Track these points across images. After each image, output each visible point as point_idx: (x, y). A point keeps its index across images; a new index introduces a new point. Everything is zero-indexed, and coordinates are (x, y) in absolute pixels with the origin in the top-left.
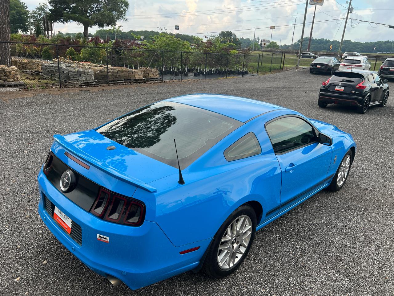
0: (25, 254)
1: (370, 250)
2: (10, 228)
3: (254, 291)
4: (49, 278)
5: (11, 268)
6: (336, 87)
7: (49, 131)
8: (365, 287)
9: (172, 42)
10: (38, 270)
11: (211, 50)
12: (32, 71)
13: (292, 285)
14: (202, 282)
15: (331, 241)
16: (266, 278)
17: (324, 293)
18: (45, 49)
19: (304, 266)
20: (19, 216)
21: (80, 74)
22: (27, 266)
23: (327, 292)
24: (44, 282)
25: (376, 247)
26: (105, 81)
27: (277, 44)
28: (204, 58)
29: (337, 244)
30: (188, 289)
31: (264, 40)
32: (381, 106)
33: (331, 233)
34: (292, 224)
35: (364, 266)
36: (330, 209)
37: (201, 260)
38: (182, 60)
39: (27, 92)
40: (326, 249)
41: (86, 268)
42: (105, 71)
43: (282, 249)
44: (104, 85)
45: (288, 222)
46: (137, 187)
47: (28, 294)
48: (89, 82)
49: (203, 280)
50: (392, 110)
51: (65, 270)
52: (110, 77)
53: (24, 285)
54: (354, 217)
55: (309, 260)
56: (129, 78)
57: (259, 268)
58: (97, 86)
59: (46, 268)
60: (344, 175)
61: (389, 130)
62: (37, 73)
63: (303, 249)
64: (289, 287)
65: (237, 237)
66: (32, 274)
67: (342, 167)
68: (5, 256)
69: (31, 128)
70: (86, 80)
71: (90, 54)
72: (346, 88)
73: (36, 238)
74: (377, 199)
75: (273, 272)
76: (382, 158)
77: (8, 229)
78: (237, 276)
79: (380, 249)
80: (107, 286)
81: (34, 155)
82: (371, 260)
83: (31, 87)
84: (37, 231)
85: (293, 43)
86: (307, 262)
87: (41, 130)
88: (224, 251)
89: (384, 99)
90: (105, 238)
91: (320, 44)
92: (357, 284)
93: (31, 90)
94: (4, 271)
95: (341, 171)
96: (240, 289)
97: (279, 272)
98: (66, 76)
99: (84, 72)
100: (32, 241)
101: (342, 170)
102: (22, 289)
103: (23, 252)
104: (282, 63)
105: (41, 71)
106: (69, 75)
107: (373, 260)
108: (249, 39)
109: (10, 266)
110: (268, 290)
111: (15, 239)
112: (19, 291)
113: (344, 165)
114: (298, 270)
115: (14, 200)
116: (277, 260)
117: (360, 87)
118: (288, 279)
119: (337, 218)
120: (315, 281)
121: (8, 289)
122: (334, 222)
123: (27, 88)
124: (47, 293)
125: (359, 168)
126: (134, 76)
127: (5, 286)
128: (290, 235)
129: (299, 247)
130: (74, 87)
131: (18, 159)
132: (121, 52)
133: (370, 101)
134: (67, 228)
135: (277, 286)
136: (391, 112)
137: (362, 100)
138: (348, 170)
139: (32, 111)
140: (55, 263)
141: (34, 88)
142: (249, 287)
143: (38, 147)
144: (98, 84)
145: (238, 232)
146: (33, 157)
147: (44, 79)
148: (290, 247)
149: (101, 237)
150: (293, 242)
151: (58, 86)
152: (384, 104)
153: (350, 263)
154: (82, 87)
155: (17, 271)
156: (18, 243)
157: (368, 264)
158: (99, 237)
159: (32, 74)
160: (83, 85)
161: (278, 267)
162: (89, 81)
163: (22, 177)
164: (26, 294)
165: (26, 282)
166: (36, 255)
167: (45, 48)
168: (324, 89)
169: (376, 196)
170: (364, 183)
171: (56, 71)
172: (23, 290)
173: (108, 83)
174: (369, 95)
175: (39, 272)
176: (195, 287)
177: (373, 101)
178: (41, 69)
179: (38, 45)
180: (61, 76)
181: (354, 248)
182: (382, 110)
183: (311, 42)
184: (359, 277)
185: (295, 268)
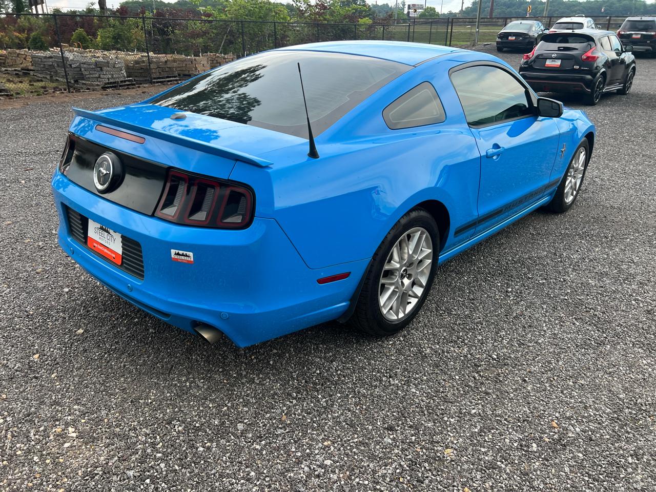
0: (43, 322)
1: (628, 288)
2: (12, 288)
3: (443, 352)
4: (90, 352)
5: (21, 342)
6: (547, 60)
7: (58, 151)
8: (628, 338)
9: (256, 7)
10: (69, 342)
11: (325, 19)
12: (16, 69)
13: (506, 341)
14: (354, 343)
15: (562, 280)
16: (461, 334)
17: (560, 348)
18: (34, 35)
19: (522, 314)
20: (25, 271)
21: (101, 68)
22: (50, 339)
23: (566, 347)
24: (83, 358)
25: (637, 284)
26: (145, 79)
27: (437, 11)
28: (313, 34)
29: (573, 283)
30: (331, 354)
31: (414, 5)
32: (622, 92)
33: (561, 268)
34: (494, 259)
35: (623, 311)
36: (555, 237)
37: (352, 300)
38: (276, 38)
39: (12, 100)
40: (556, 291)
41: (152, 336)
42: (143, 62)
43: (482, 294)
44: (145, 85)
45: (487, 257)
46: (237, 160)
47: (56, 376)
48: (118, 82)
49: (355, 342)
50: (640, 97)
51: (116, 340)
52: (153, 71)
53: (48, 364)
54: (597, 246)
55: (529, 307)
56: (187, 73)
57: (447, 321)
58: (134, 88)
59: (83, 339)
60: (576, 184)
61: (639, 126)
62: (26, 72)
63: (517, 293)
64: (502, 344)
65: (408, 267)
66: (60, 349)
67: (572, 168)
68: (9, 327)
69: (27, 149)
70: (112, 78)
71: (114, 38)
72: (564, 61)
73: (59, 299)
74: (632, 220)
75: (470, 325)
76: (633, 164)
77: (8, 290)
78: (412, 333)
79: (646, 287)
80: (192, 358)
81: (37, 186)
82: (633, 302)
83: (18, 94)
84: (59, 290)
85: (464, 9)
86: (526, 310)
87: (44, 150)
88: (389, 289)
89: (627, 81)
90: (186, 256)
91: (509, 7)
92: (614, 334)
93: (19, 98)
94: (10, 347)
95: (570, 176)
96: (419, 350)
97: (482, 324)
98: (76, 72)
99: (108, 63)
100: (53, 303)
101: (573, 174)
102: (45, 370)
103: (39, 320)
104: (449, 39)
105: (32, 68)
106: (81, 70)
107: (637, 301)
108: (387, 4)
109: (20, 339)
110: (466, 350)
111: (22, 302)
112: (40, 372)
113: (576, 165)
114: (512, 321)
115: (12, 249)
116: (476, 309)
117: (588, 57)
118: (499, 333)
119: (568, 249)
120: (543, 333)
121: (20, 371)
122: (565, 254)
123: (12, 95)
124: (90, 372)
125: (597, 180)
126: (196, 69)
127: (14, 367)
128: (492, 275)
129: (510, 290)
130: (93, 91)
131: (11, 192)
132: (167, 31)
133: (604, 82)
134: (114, 256)
135: (481, 344)
136: (640, 100)
137: (591, 81)
138: (581, 176)
139: (25, 125)
140: (98, 332)
141: (23, 96)
142: (433, 347)
143: (42, 174)
144: (134, 84)
145: (410, 256)
146: (36, 189)
147: (38, 81)
148: (496, 291)
149: (178, 254)
150: (499, 284)
151: (65, 90)
152: (628, 90)
153: (599, 307)
154: (106, 90)
155: (34, 346)
156: (29, 307)
157: (629, 307)
158: (175, 254)
159: (16, 74)
160: (108, 88)
161: (480, 318)
162: (117, 80)
163: (21, 218)
164: (53, 376)
165: (51, 361)
166: (64, 322)
167: (33, 33)
168: (526, 66)
169: (629, 216)
170: (606, 200)
171: (58, 65)
172: (47, 372)
173: (151, 83)
174: (604, 72)
175: (71, 345)
176: (342, 351)
177: (609, 84)
178: (32, 65)
179: (21, 30)
180: (68, 74)
181: (602, 287)
182: (624, 98)
183: (495, 4)
184: (615, 325)
185: (507, 318)
